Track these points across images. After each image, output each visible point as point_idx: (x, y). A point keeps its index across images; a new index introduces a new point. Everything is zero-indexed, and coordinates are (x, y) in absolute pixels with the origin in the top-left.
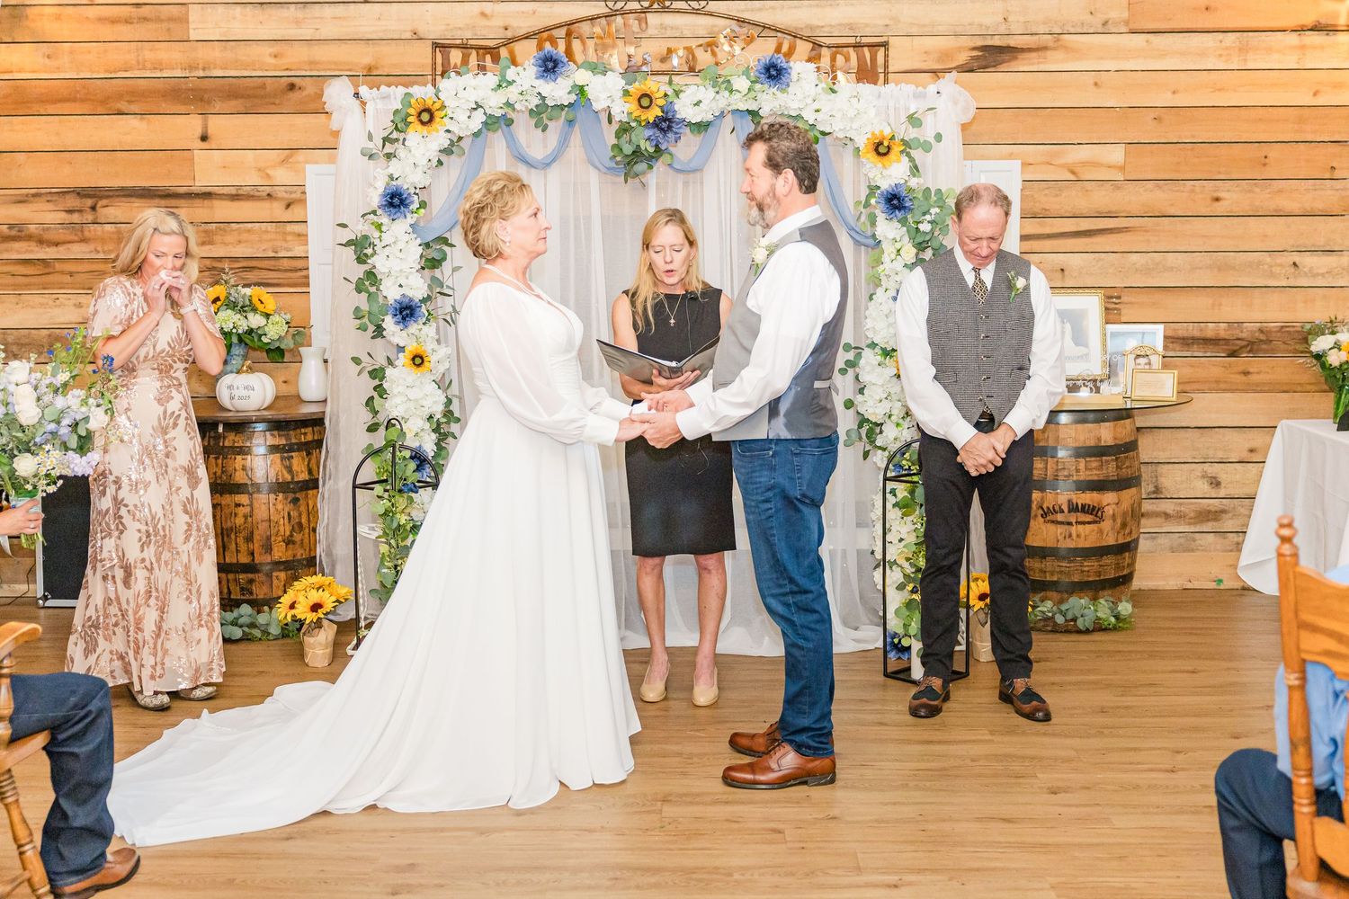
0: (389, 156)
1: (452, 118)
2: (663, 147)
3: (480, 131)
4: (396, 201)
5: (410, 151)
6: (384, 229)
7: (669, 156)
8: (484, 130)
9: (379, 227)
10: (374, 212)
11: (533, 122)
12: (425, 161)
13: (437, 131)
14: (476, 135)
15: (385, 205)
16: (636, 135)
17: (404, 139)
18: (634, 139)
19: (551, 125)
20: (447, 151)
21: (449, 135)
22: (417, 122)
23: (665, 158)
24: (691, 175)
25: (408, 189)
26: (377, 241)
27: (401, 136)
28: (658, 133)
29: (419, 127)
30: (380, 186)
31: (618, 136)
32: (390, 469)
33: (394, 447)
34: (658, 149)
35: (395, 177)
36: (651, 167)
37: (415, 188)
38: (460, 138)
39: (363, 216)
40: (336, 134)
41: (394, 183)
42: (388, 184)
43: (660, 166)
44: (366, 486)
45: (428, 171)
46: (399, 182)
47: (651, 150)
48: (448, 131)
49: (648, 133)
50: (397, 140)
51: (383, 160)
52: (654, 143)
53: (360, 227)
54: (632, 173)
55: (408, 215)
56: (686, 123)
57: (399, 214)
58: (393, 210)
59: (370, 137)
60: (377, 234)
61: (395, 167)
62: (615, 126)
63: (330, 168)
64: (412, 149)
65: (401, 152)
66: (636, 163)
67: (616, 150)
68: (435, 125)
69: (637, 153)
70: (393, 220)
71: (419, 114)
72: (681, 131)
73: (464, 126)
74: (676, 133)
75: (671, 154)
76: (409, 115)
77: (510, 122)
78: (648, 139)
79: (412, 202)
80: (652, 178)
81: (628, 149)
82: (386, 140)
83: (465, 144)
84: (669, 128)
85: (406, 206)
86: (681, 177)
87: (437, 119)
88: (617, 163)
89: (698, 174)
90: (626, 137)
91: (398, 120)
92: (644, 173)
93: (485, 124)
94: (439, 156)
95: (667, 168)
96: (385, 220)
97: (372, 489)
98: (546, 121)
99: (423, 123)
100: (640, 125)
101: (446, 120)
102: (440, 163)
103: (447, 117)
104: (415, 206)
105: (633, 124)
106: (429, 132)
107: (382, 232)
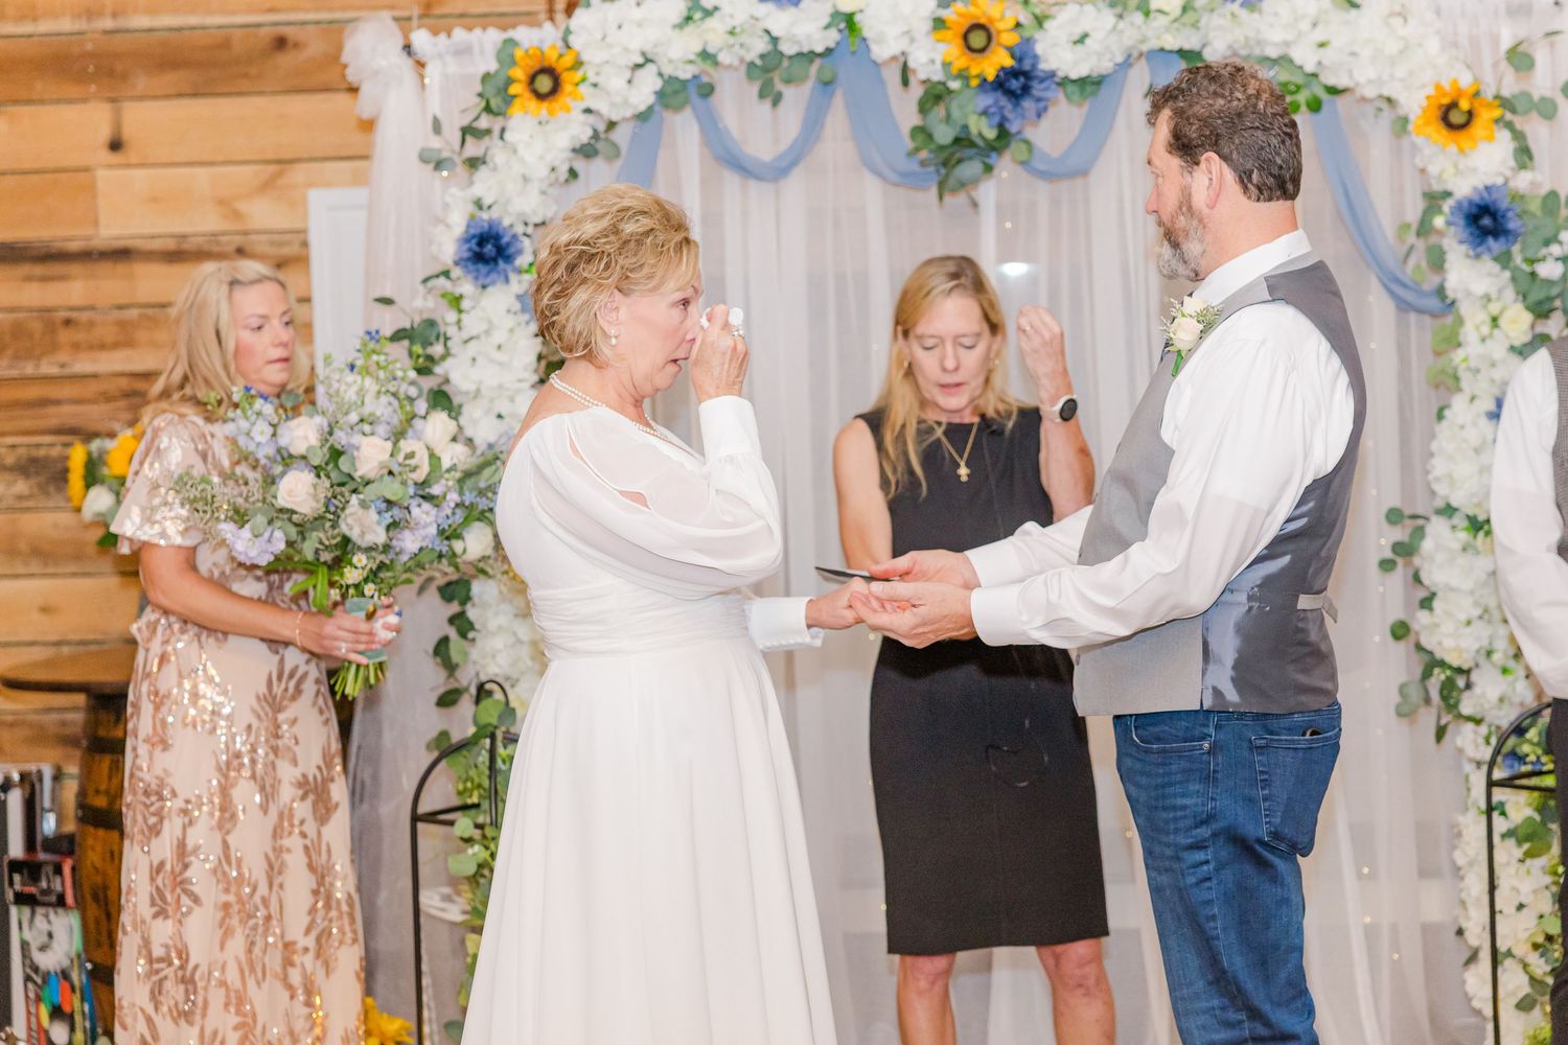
0: (474, 163)
1: (595, 85)
2: (1013, 128)
3: (650, 108)
4: (489, 249)
5: (515, 151)
6: (465, 304)
7: (1023, 146)
8: (657, 108)
9: (456, 301)
10: (446, 274)
11: (755, 89)
12: (543, 172)
13: (568, 110)
14: (643, 117)
15: (468, 259)
16: (961, 107)
17: (503, 130)
18: (956, 113)
19: (789, 93)
20: (586, 151)
21: (591, 119)
22: (527, 94)
23: (1016, 149)
24: (1065, 185)
25: (511, 226)
26: (452, 331)
27: (496, 124)
28: (1004, 101)
29: (533, 104)
30: (458, 223)
31: (924, 106)
32: (486, 783)
33: (493, 737)
34: (1004, 134)
35: (487, 202)
36: (989, 169)
37: (526, 224)
38: (612, 125)
39: (425, 281)
40: (368, 126)
41: (485, 216)
42: (472, 217)
43: (1005, 166)
44: (432, 817)
45: (551, 191)
46: (494, 214)
47: (991, 134)
48: (588, 111)
49: (986, 100)
50: (488, 132)
51: (461, 170)
52: (996, 119)
53: (419, 303)
54: (952, 181)
55: (513, 277)
56: (1057, 80)
57: (494, 276)
58: (483, 268)
59: (437, 127)
60: (452, 316)
61: (484, 185)
62: (917, 91)
63: (360, 195)
64: (521, 151)
65: (498, 155)
66: (960, 161)
67: (920, 137)
68: (563, 99)
69: (963, 141)
70: (484, 287)
71: (532, 79)
72: (1048, 94)
73: (618, 100)
74: (1039, 100)
75: (1027, 142)
76: (510, 81)
77: (707, 91)
78: (985, 113)
79: (520, 252)
80: (988, 193)
81: (944, 135)
82: (468, 131)
83: (621, 136)
84: (1026, 89)
85: (509, 259)
86: (1043, 189)
87: (567, 88)
88: (923, 163)
89: (1079, 182)
90: (939, 111)
91: (490, 91)
92: (975, 182)
93: (660, 95)
94: (570, 160)
95: (1019, 170)
96: (467, 287)
97: (451, 823)
98: (779, 86)
99: (541, 97)
100: (968, 86)
101: (584, 89)
102: (573, 173)
103: (587, 83)
104: (523, 260)
105: (955, 85)
106: (551, 112)
107: (460, 311)
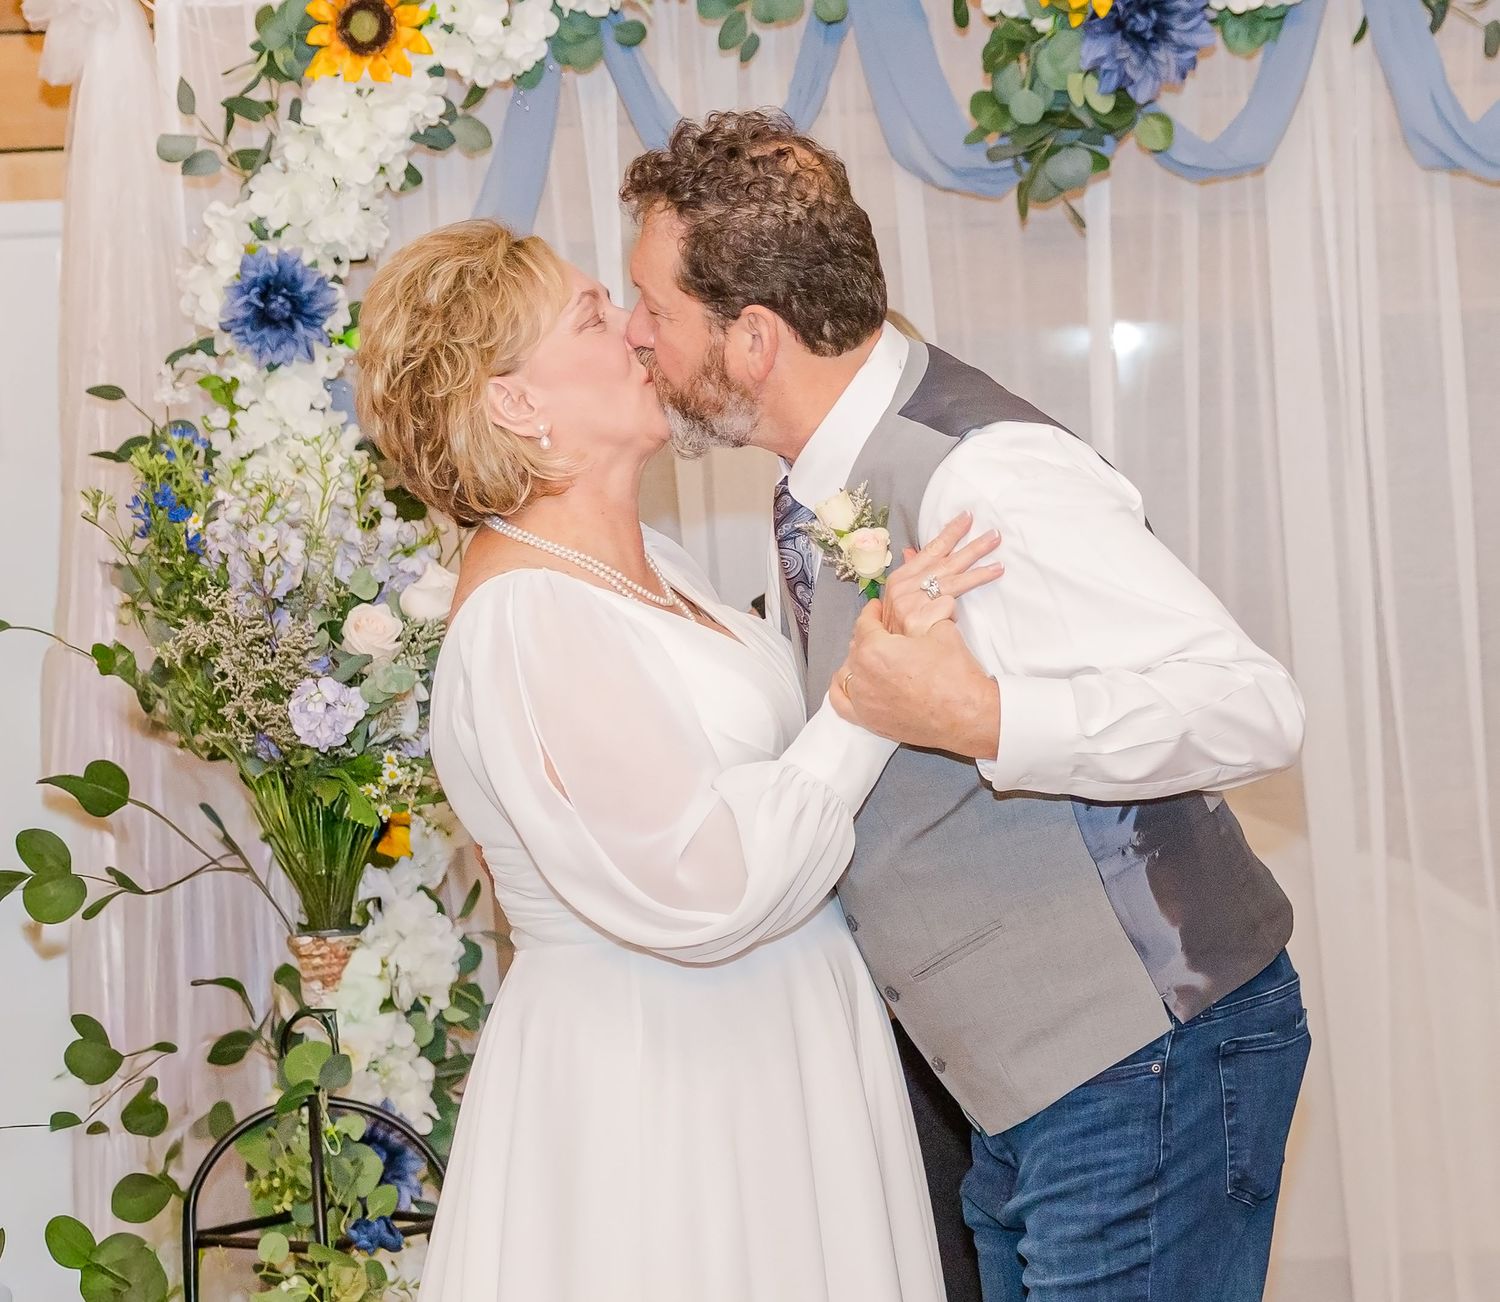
0: (249, 161)
1: (449, 28)
2: (1141, 95)
3: (540, 64)
4: (279, 304)
5: (319, 139)
6: (241, 397)
7: (1157, 125)
8: (552, 66)
9: (225, 392)
10: (206, 345)
11: (714, 32)
12: (368, 174)
13: (407, 71)
14: (527, 80)
15: (246, 321)
16: (1055, 61)
17: (296, 105)
18: (1046, 70)
19: (768, 36)
20: (435, 139)
21: (443, 84)
22: (338, 45)
23: (1146, 129)
24: (1225, 187)
25: (315, 264)
26: (220, 441)
27: (285, 94)
28: (1125, 51)
29: (347, 60)
30: (227, 259)
31: (992, 63)
32: (305, 1177)
33: (313, 1103)
34: (1125, 105)
35: (273, 225)
36: (1102, 163)
37: (337, 261)
38: (476, 94)
39: (172, 359)
40: (58, 96)
41: (272, 248)
42: (250, 251)
43: (1126, 154)
44: (224, 1236)
45: (376, 205)
46: (287, 244)
47: (1104, 105)
48: (437, 71)
49: (1097, 49)
50: (271, 106)
51: (229, 176)
52: (1114, 80)
53: (165, 395)
54: (1041, 183)
55: (319, 349)
56: (1212, 15)
57: (288, 348)
58: (271, 336)
59: (186, 99)
60: (220, 418)
61: (269, 197)
62: (980, 34)
63: (47, 213)
64: (328, 135)
65: (292, 147)
66: (1054, 150)
67: (988, 112)
68: (397, 51)
69: (1059, 116)
70: (272, 367)
71: (346, 18)
72: (1197, 39)
73: (487, 52)
74: (1182, 48)
75: (1164, 118)
76: (309, 22)
77: (634, 36)
78: (1094, 70)
79: (330, 308)
80: (1098, 201)
81: (1027, 107)
82: (237, 107)
83: (490, 112)
84: (1161, 31)
85: (313, 320)
86: (1190, 193)
87: (404, 32)
88: (991, 155)
89: (1249, 181)
90: (1020, 69)
91: (274, 39)
92: (1079, 185)
93: (554, 41)
94: (409, 154)
95: (1150, 162)
96: (243, 368)
97: (253, 1245)
98: (753, 27)
99: (358, 48)
100: (1065, 25)
101: (430, 34)
102: (413, 176)
103: (437, 25)
104: (337, 321)
105: (1044, 24)
106: (378, 76)
107: (233, 408)
